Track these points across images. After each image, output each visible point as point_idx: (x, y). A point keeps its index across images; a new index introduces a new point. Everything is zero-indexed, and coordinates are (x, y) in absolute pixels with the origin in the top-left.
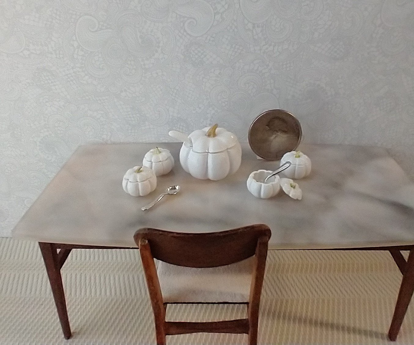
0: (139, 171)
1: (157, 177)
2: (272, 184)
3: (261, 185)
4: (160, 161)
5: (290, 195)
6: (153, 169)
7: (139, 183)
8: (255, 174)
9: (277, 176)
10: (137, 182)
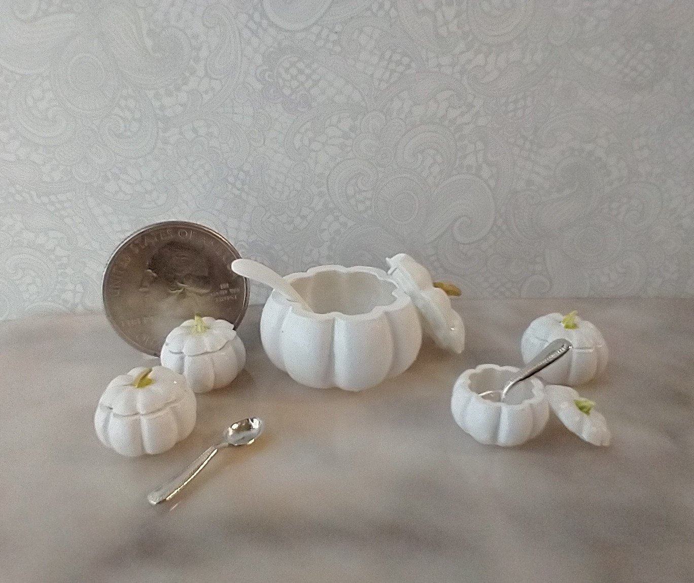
0: (143, 381)
1: (196, 394)
2: (531, 405)
3: (500, 409)
4: (207, 353)
6: (186, 373)
7: (142, 418)
8: (472, 377)
9: (534, 381)
10: (137, 414)
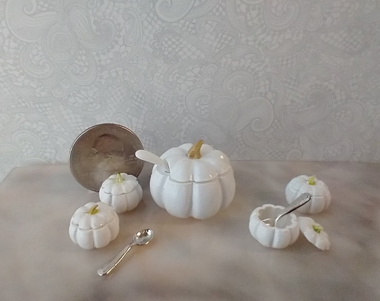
0: (94, 211)
2: (290, 229)
3: (274, 230)
5: (317, 245)
7: (94, 230)
8: (260, 211)
9: (292, 215)
10: (91, 228)
